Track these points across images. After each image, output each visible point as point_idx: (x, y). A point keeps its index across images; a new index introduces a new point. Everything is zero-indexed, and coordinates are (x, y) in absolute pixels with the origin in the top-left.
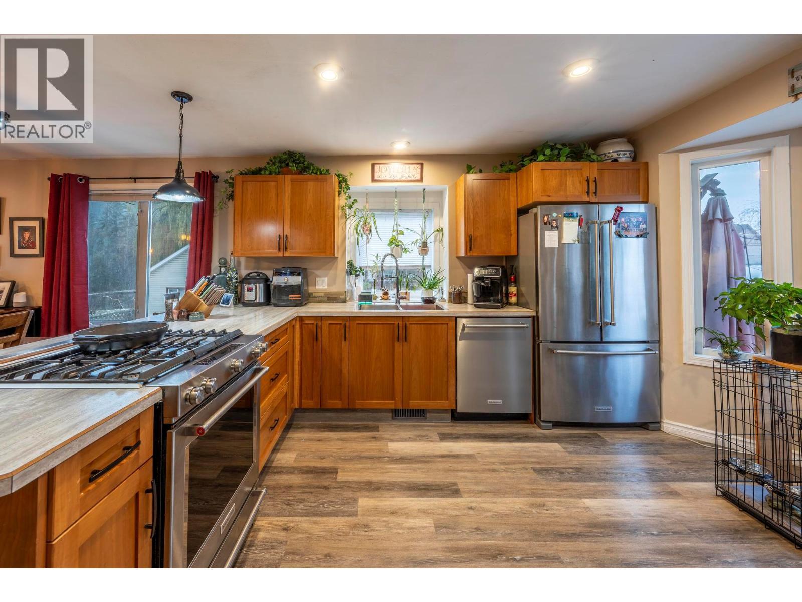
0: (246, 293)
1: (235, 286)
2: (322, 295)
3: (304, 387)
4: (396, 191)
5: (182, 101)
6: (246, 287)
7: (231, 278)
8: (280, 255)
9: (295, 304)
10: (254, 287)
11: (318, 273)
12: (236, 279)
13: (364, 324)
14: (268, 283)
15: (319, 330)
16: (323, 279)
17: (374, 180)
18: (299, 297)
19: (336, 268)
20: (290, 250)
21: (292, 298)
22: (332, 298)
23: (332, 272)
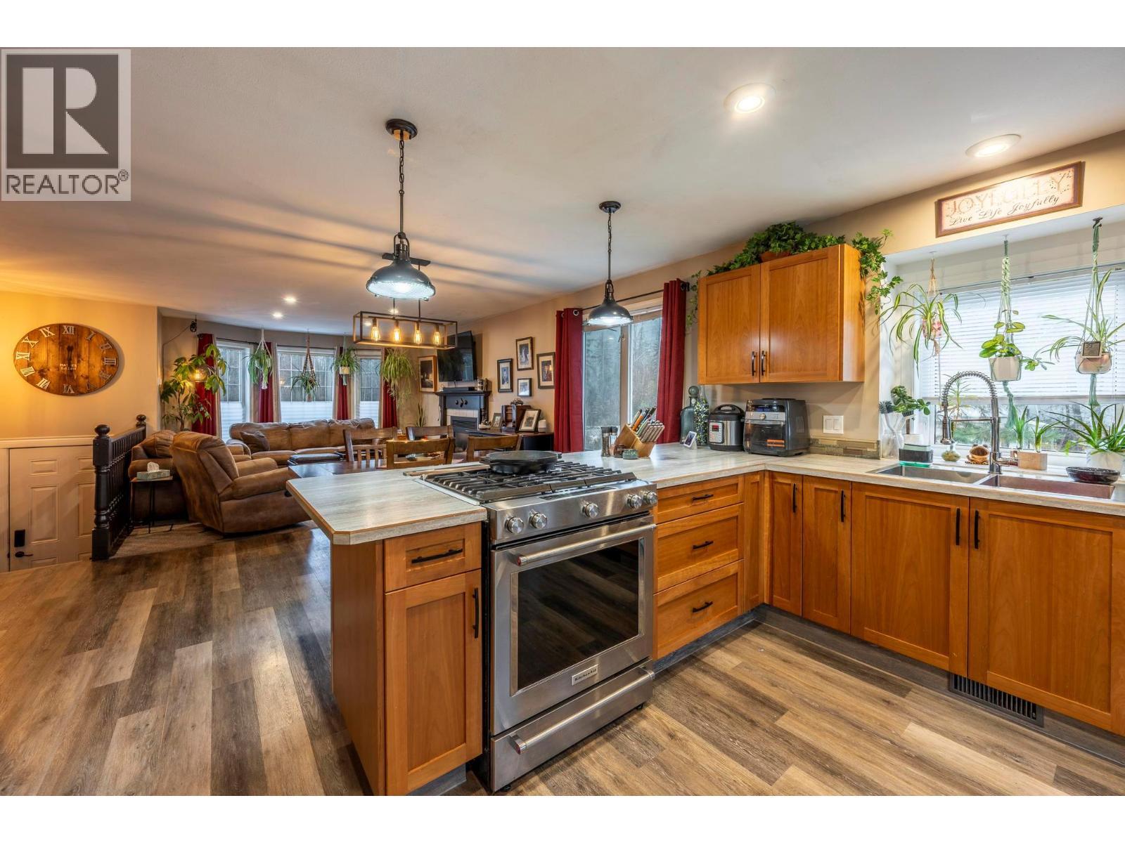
0: (711, 433)
1: (705, 423)
2: (835, 443)
3: (776, 575)
4: (1006, 242)
5: (610, 211)
6: (711, 424)
7: (700, 412)
8: (756, 380)
9: (776, 453)
10: (720, 425)
11: (826, 407)
12: (706, 413)
13: (882, 499)
14: (742, 420)
15: (799, 496)
16: (836, 417)
17: (940, 232)
18: (782, 444)
19: (860, 401)
20: (770, 372)
21: (772, 443)
22: (850, 450)
23: (852, 407)
